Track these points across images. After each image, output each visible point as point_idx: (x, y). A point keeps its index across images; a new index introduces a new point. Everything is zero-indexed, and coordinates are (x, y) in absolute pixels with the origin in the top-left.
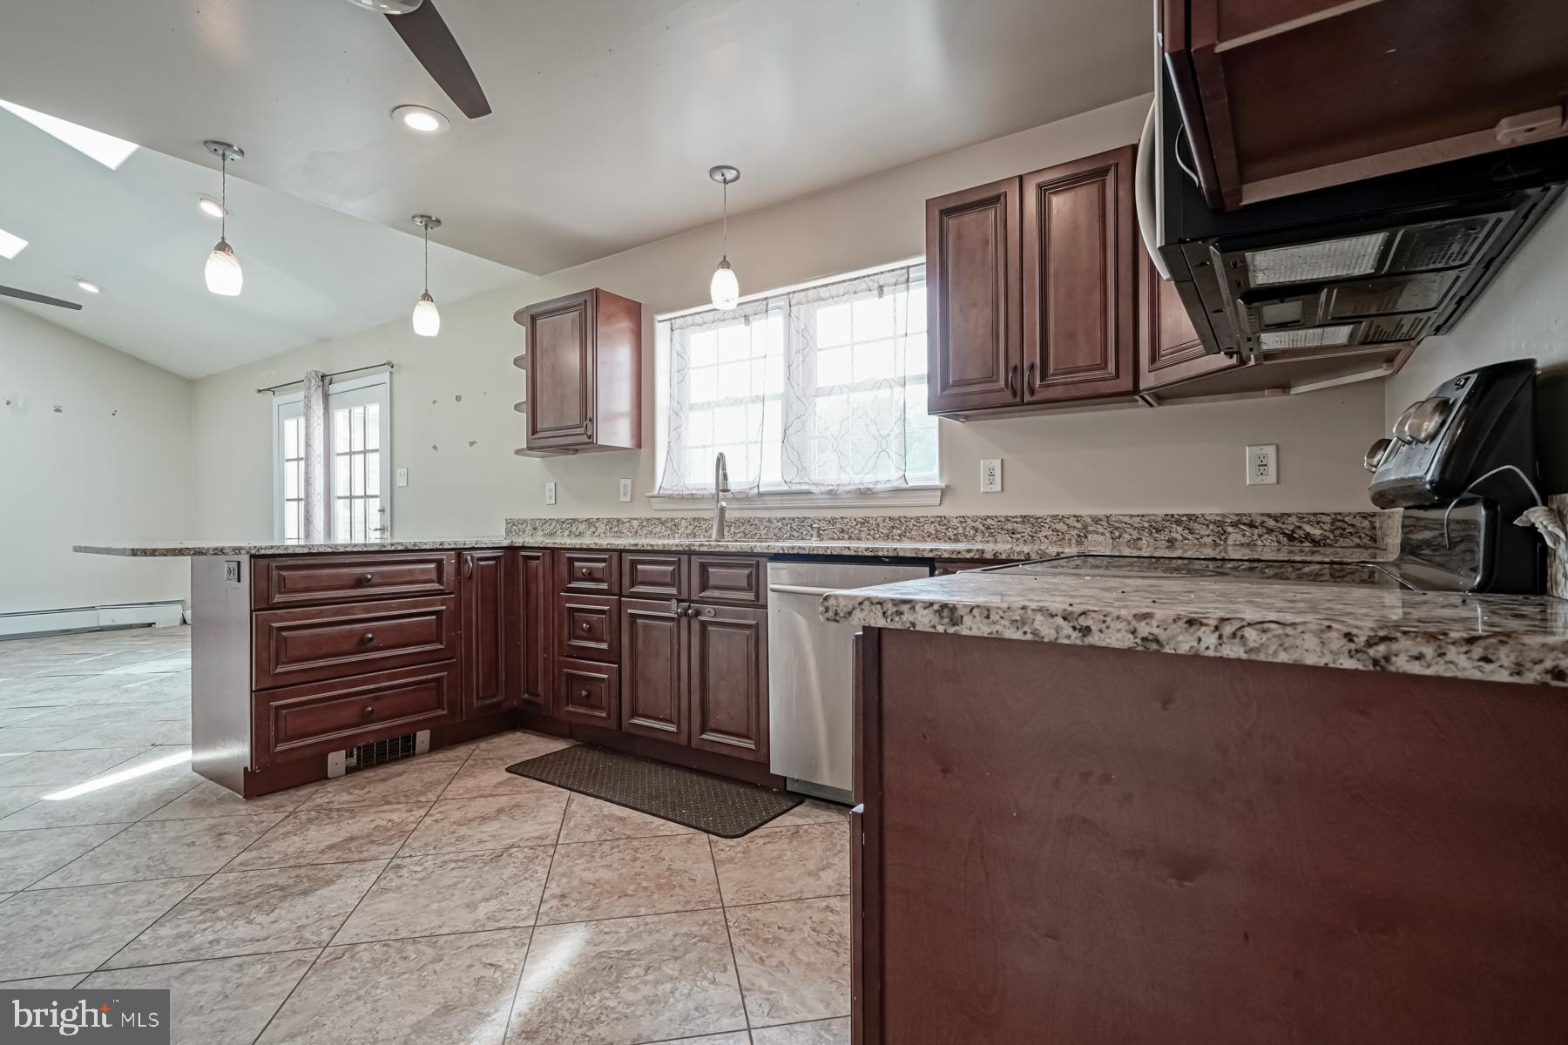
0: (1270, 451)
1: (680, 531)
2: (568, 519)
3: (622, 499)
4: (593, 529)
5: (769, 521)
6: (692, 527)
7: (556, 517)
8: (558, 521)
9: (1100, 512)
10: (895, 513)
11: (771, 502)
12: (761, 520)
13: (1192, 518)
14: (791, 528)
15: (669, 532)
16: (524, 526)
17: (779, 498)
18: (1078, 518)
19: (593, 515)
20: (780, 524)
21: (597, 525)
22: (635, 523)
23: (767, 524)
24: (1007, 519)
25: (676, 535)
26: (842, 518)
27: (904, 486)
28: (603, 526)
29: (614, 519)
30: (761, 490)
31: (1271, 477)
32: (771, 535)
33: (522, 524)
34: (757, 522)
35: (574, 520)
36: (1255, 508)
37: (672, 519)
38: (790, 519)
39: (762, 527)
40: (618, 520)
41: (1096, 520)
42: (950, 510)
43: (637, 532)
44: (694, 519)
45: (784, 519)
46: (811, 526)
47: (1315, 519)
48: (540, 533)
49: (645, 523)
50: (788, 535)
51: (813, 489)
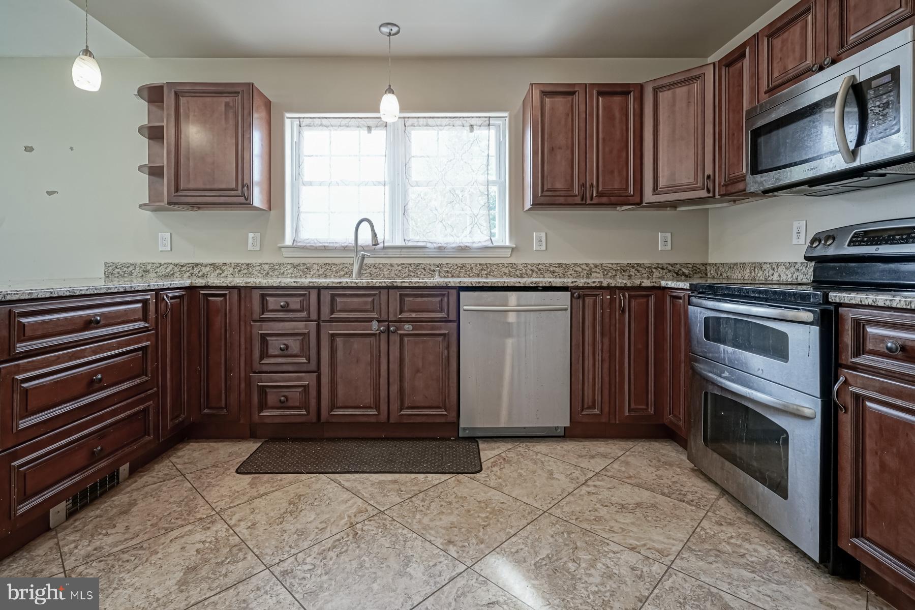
0: (669, 235)
1: (311, 273)
2: (188, 264)
3: (250, 247)
4: (218, 271)
5: (392, 265)
6: (323, 270)
7: (174, 262)
8: (176, 265)
9: (598, 262)
10: (483, 262)
11: (391, 253)
12: (384, 265)
13: (639, 265)
14: (409, 270)
15: (301, 273)
16: (130, 269)
17: (399, 250)
18: (587, 265)
19: (221, 261)
20: (400, 268)
21: (224, 268)
22: (266, 267)
23: (389, 267)
24: (550, 265)
25: (308, 276)
26: (447, 264)
27: (491, 245)
28: (231, 269)
29: (242, 264)
30: (386, 245)
31: (669, 247)
32: (392, 275)
33: (128, 267)
34: (381, 266)
35: (197, 264)
36: (664, 260)
37: (304, 264)
38: (407, 264)
39: (385, 270)
40: (248, 265)
41: (596, 266)
42: (519, 260)
43: (268, 273)
44: (326, 264)
45: (403, 264)
46: (424, 269)
47: (686, 265)
48: (153, 275)
49: (277, 267)
50: (406, 275)
51: (429, 245)
